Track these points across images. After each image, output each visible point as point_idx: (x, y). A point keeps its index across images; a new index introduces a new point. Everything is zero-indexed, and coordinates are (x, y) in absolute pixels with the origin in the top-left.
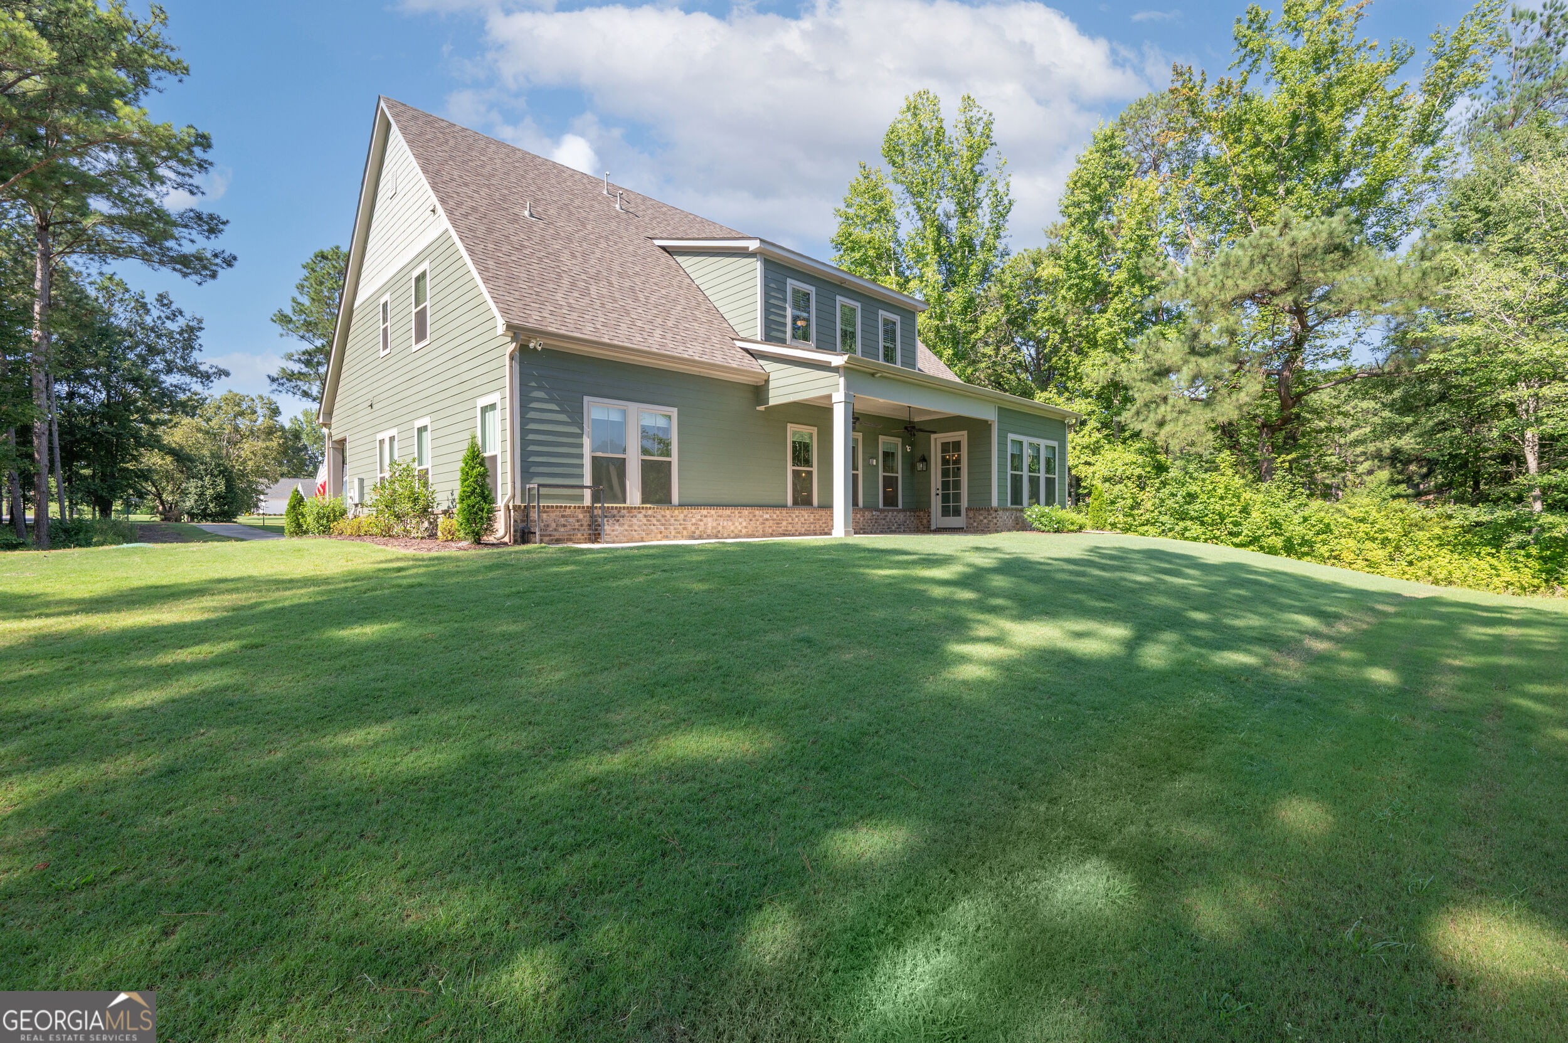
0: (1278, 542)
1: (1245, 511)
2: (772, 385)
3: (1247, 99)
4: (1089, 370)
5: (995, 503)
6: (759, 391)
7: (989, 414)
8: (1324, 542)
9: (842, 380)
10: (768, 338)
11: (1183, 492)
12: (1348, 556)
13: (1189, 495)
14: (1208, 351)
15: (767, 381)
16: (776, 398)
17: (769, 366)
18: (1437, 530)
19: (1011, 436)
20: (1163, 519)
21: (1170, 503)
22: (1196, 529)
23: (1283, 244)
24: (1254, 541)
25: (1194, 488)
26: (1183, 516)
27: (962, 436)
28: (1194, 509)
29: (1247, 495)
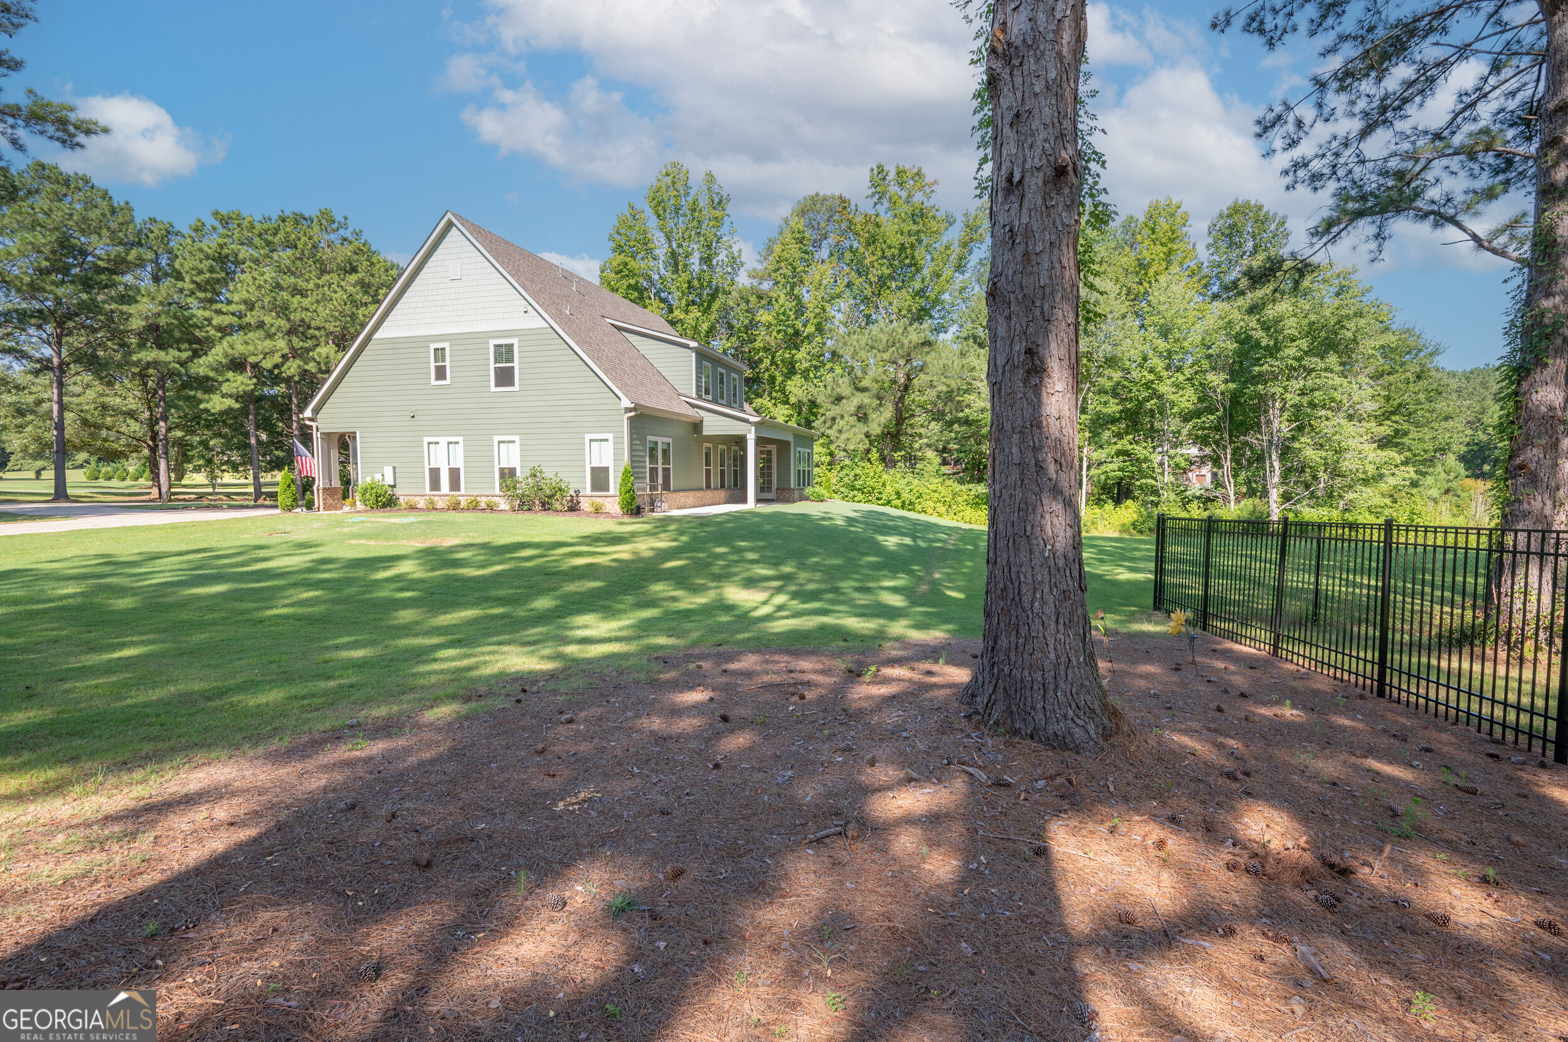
0: (898, 503)
1: (884, 485)
2: (705, 423)
3: (878, 226)
4: (792, 389)
5: (792, 486)
6: (697, 426)
7: (789, 438)
8: (920, 503)
9: (753, 428)
10: (699, 397)
11: (852, 474)
12: (930, 511)
13: (856, 475)
14: (864, 390)
15: (702, 421)
16: (707, 431)
17: (702, 413)
18: (965, 497)
19: (798, 449)
20: (842, 489)
21: (846, 480)
22: (860, 497)
23: (906, 342)
24: (889, 503)
25: (858, 471)
26: (853, 488)
27: (773, 448)
28: (858, 483)
29: (885, 476)
